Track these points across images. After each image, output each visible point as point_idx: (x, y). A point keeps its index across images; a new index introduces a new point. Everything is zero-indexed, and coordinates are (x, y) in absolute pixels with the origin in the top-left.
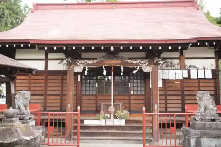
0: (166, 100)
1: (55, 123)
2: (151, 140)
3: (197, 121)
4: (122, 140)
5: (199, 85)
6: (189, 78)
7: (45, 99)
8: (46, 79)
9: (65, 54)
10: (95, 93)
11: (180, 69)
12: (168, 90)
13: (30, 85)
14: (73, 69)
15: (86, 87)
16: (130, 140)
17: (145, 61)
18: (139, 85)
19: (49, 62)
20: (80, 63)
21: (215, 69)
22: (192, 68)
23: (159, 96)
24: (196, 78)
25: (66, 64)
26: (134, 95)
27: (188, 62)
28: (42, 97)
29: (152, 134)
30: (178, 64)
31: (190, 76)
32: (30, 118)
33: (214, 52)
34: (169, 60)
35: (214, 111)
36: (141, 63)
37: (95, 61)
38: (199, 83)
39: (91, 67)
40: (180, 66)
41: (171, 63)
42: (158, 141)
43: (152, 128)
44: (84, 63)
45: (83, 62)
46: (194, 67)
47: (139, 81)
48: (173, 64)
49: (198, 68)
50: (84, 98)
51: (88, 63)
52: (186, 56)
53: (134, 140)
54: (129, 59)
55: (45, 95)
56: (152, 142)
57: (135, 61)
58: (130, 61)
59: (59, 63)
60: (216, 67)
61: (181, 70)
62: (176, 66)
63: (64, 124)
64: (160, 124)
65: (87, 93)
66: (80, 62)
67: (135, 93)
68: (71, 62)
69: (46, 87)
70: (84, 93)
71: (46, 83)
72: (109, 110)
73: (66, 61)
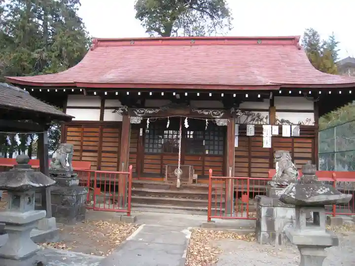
0: (250, 163)
1: (103, 186)
2: (223, 212)
3: (272, 187)
4: (187, 209)
5: (293, 145)
6: (280, 135)
7: (100, 157)
8: (102, 132)
9: (120, 101)
10: (160, 151)
11: (269, 124)
12: (252, 150)
13: (82, 139)
14: (129, 120)
15: (149, 143)
16: (198, 210)
17: (220, 112)
18: (216, 143)
19: (105, 110)
20: (138, 113)
21: (313, 125)
22: (284, 123)
23: (235, 157)
24: (289, 136)
25: (121, 113)
26: (209, 155)
27: (279, 116)
28: (96, 154)
29: (224, 204)
30: (266, 118)
31: (282, 134)
32: (72, 176)
33: (313, 103)
34: (256, 113)
35: (293, 175)
36: (214, 115)
37: (157, 110)
38: (293, 143)
39: (156, 118)
40: (269, 120)
41: (259, 116)
42: (231, 214)
43: (225, 196)
44: (143, 113)
45: (142, 111)
46: (288, 122)
47: (216, 138)
48: (261, 117)
49: (292, 124)
50: (146, 157)
51: (148, 113)
52: (277, 108)
53: (203, 210)
54: (199, 109)
55: (100, 151)
56: (224, 214)
57: (207, 111)
58: (200, 111)
59: (113, 112)
60: (315, 123)
61: (270, 126)
62: (265, 120)
63: (117, 187)
64: (235, 192)
65: (151, 151)
66: (138, 111)
67: (212, 152)
68: (127, 110)
69: (101, 142)
70: (146, 150)
71: (101, 137)
72: (176, 173)
73: (122, 110)
